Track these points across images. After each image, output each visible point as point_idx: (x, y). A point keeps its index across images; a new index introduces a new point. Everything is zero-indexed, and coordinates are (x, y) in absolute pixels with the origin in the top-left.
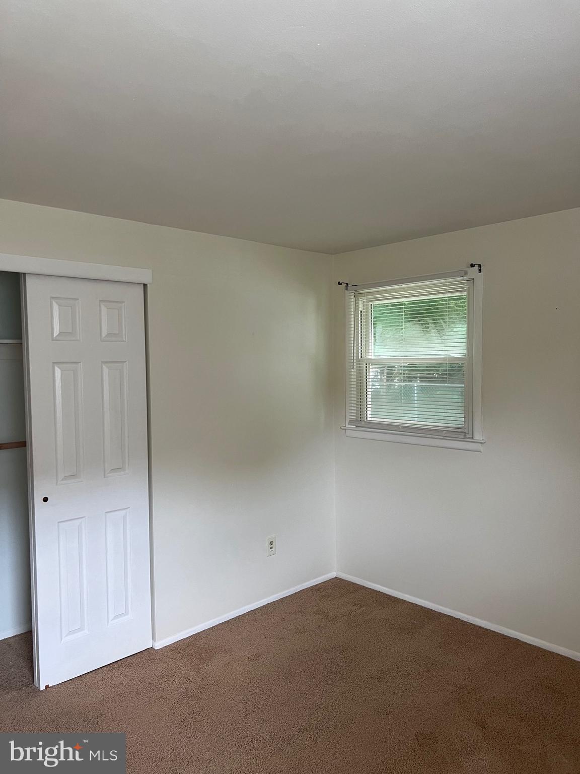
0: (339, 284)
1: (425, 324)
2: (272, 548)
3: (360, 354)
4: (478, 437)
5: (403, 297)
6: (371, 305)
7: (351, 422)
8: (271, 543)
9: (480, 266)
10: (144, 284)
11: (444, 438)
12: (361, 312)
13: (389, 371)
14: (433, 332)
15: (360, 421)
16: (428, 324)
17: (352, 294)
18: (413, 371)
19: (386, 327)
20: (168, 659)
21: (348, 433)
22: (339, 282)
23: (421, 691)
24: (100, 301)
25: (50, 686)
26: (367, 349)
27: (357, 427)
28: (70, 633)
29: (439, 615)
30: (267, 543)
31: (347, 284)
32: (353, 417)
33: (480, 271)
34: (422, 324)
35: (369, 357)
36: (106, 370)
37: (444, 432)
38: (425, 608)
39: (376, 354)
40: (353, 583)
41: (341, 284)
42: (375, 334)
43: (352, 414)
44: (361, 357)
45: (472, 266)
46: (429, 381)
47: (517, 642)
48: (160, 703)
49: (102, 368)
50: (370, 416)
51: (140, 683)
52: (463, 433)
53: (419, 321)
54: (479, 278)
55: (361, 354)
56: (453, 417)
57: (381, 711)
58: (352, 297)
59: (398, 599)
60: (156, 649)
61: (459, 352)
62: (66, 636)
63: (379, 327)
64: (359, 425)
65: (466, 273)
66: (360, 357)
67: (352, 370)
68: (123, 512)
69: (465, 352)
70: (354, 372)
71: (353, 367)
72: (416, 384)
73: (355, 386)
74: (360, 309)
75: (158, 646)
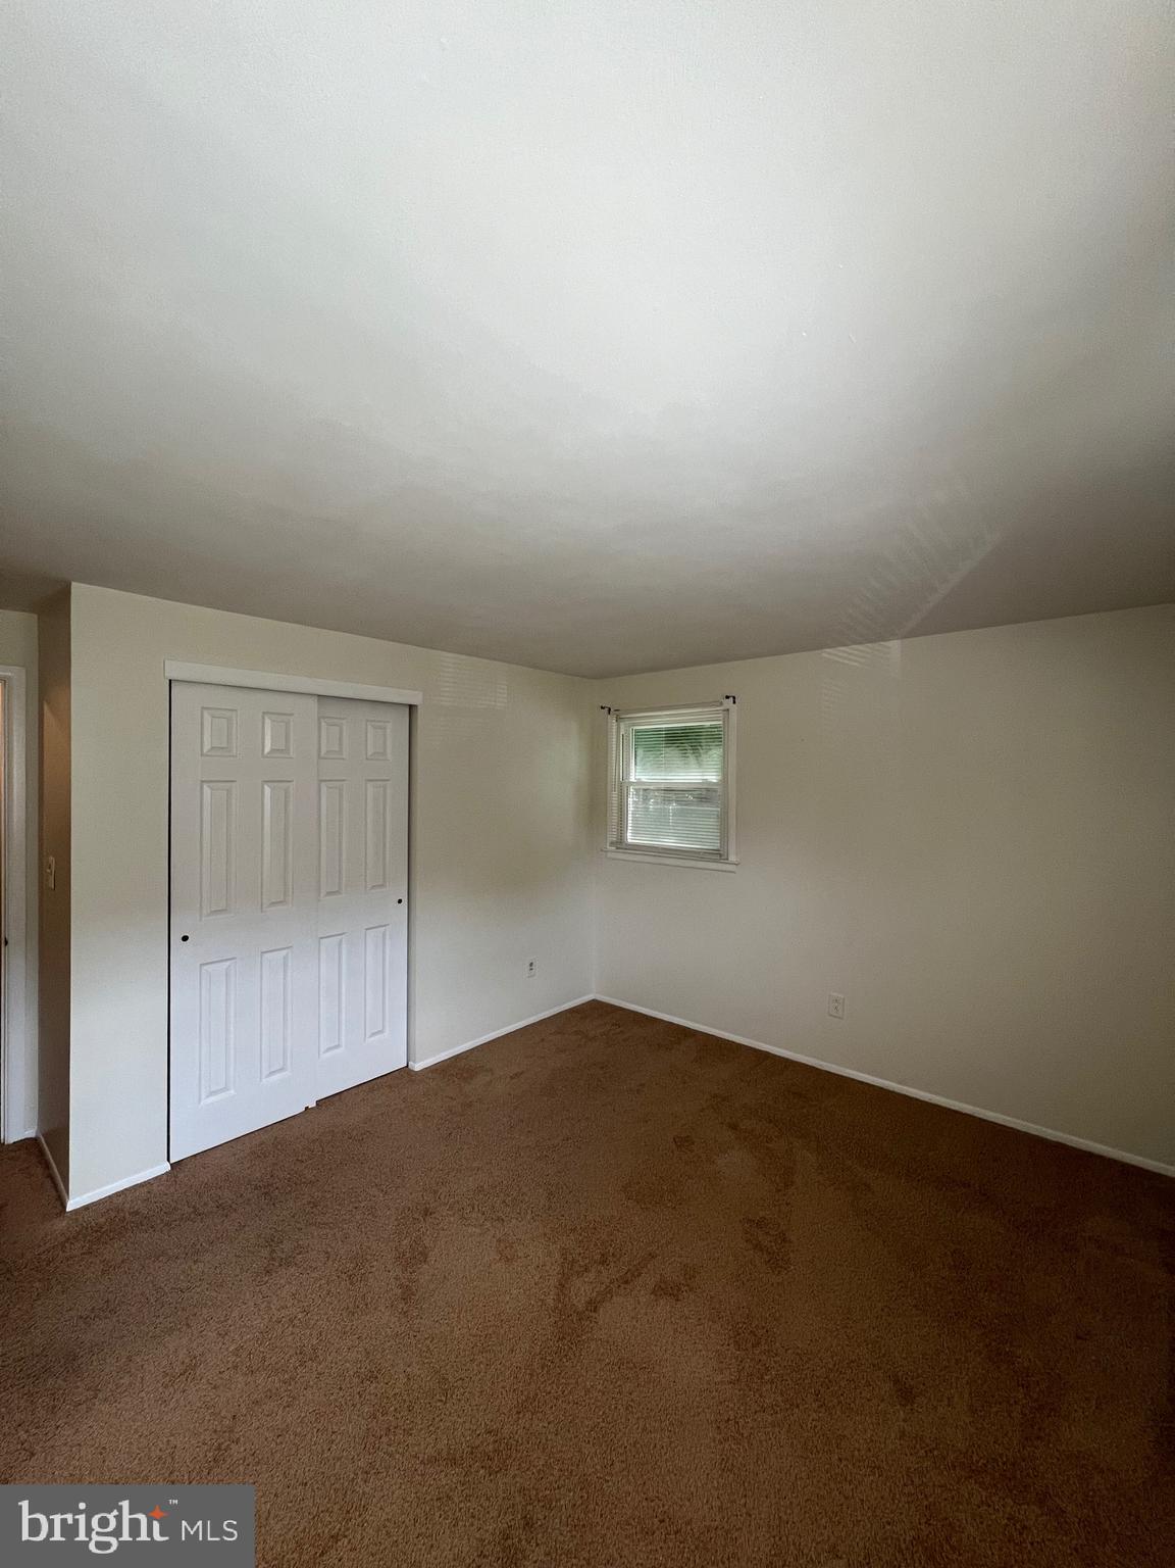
0: (602, 708)
1: (683, 749)
2: (532, 970)
3: (621, 777)
4: (732, 858)
5: (663, 724)
6: (635, 729)
7: (612, 844)
8: (531, 964)
9: (734, 698)
10: (410, 705)
11: (702, 859)
12: (623, 736)
13: (645, 792)
14: (692, 759)
15: (620, 843)
17: (614, 718)
18: (670, 792)
19: (647, 751)
21: (609, 855)
22: (602, 706)
24: (264, 713)
25: (310, 1108)
26: (628, 774)
27: (617, 848)
28: (212, 1093)
30: (527, 965)
31: (610, 709)
32: (613, 840)
33: (734, 702)
34: (681, 750)
35: (630, 781)
36: (267, 790)
37: (702, 853)
39: (636, 777)
40: (611, 1005)
41: (604, 708)
42: (635, 758)
43: (613, 835)
44: (623, 779)
45: (727, 697)
46: (686, 805)
47: (767, 1055)
49: (263, 788)
50: (630, 838)
52: (719, 855)
53: (678, 746)
54: (734, 708)
55: (623, 777)
56: (711, 843)
58: (615, 721)
60: (415, 1069)
61: (714, 777)
62: (208, 1097)
63: (640, 752)
64: (619, 847)
65: (721, 704)
66: (621, 779)
67: (614, 793)
68: (284, 952)
69: (719, 778)
70: (615, 795)
71: (616, 790)
72: (673, 806)
73: (616, 809)
74: (622, 733)
75: (418, 1066)
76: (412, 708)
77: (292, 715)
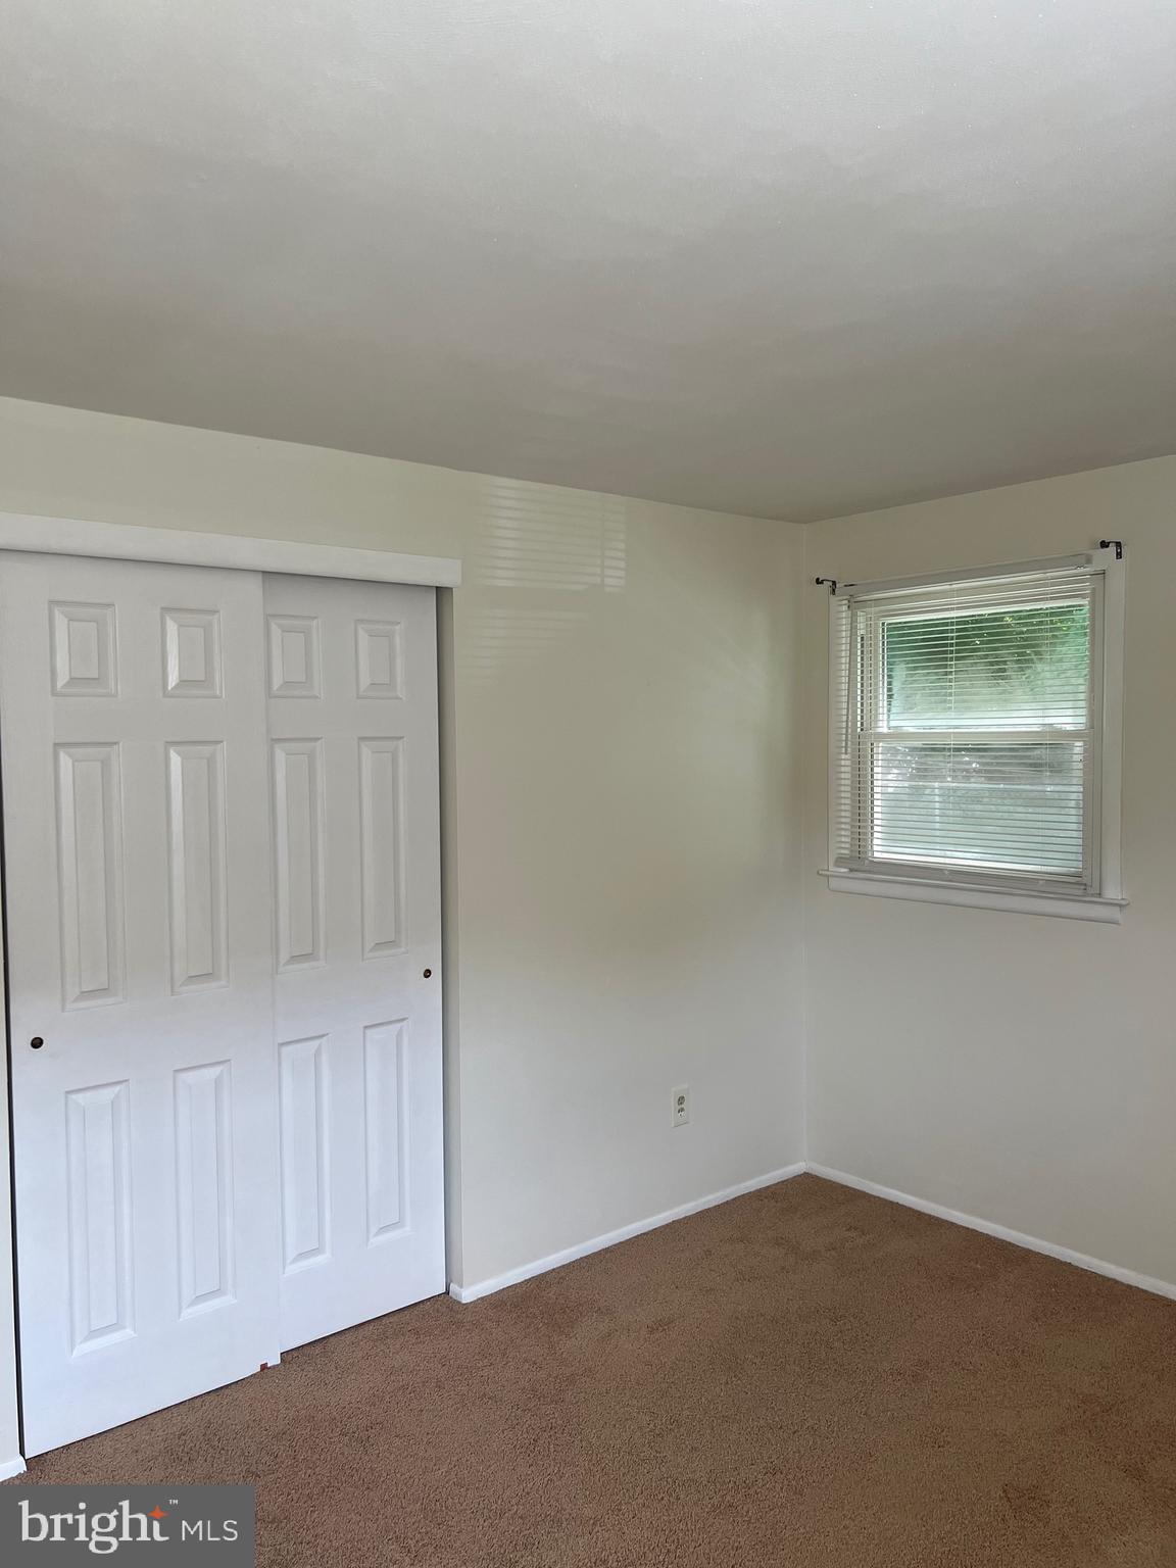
0: (818, 582)
1: (998, 663)
2: (682, 1110)
3: (859, 724)
4: (1111, 893)
5: (953, 609)
6: (883, 624)
7: (840, 861)
8: (681, 1100)
9: (1119, 545)
10: (437, 587)
11: (1042, 894)
12: (862, 639)
14: (1016, 679)
15: (858, 860)
16: (1005, 662)
17: (844, 602)
19: (916, 668)
20: (489, 1324)
21: (833, 884)
22: (818, 579)
23: (1006, 1403)
24: (164, 609)
25: (269, 1365)
26: (874, 714)
27: (851, 870)
29: (1025, 1256)
30: (673, 1101)
31: (834, 583)
32: (843, 851)
33: (1119, 556)
34: (992, 664)
35: (880, 730)
37: (1041, 882)
38: (996, 1239)
39: (893, 724)
40: (843, 1186)
41: (822, 582)
42: (890, 683)
43: (842, 843)
44: (862, 730)
45: (1103, 544)
48: (484, 1406)
50: (879, 848)
51: (440, 1366)
52: (1081, 885)
53: (986, 656)
54: (1117, 569)
55: (862, 724)
57: (928, 1439)
58: (845, 608)
59: (937, 1219)
60: (464, 1302)
61: (1070, 720)
62: (84, 1341)
63: (900, 670)
64: (854, 867)
65: (1090, 560)
66: (859, 730)
67: (843, 756)
69: (1081, 720)
70: (846, 760)
71: (846, 750)
73: (849, 789)
74: (860, 632)
75: (467, 1294)
76: (441, 593)
77: (216, 612)
